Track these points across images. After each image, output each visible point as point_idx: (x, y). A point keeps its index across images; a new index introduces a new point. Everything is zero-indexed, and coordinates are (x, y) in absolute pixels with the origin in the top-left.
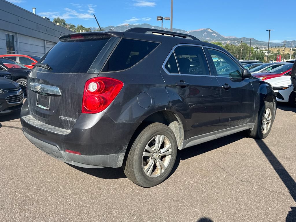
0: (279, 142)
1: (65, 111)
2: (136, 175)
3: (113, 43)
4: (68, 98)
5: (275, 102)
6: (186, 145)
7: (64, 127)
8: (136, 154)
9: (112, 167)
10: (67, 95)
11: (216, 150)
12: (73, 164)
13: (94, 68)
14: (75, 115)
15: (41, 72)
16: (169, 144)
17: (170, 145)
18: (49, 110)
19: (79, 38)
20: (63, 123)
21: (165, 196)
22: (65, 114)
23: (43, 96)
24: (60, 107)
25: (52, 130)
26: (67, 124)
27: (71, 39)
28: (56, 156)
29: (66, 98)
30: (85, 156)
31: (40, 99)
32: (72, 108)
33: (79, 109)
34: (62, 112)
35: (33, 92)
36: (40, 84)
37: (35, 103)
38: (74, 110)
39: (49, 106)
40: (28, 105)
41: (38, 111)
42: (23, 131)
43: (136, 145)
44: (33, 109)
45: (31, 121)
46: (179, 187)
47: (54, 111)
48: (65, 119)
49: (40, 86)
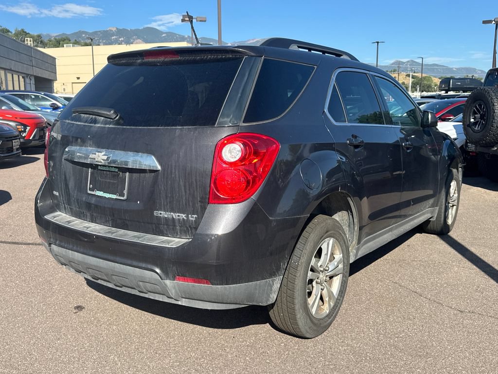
0: (475, 239)
1: (170, 202)
2: (298, 316)
3: (252, 66)
4: (177, 176)
5: (461, 169)
6: (359, 254)
7: (163, 232)
8: (300, 276)
9: (260, 304)
10: (174, 170)
11: (382, 259)
12: (184, 305)
13: (228, 116)
14: (193, 207)
15: (99, 125)
16: (338, 253)
17: (341, 255)
18: (126, 200)
19: (168, 59)
20: (161, 224)
21: (351, 352)
22: (168, 207)
23: (105, 172)
24: (158, 194)
25: (140, 240)
26: (171, 227)
27: (146, 60)
28: (145, 291)
29: (173, 176)
30: (219, 286)
31: (97, 179)
32: (186, 195)
33: (202, 196)
34: (162, 203)
35: (73, 165)
36: (105, 150)
37: (81, 188)
38: (191, 199)
39: (125, 192)
40: (55, 193)
41: (93, 202)
42: (50, 244)
43: (298, 259)
44: (78, 200)
45: (76, 224)
46: (364, 333)
47: (139, 202)
48: (169, 216)
49: (103, 153)
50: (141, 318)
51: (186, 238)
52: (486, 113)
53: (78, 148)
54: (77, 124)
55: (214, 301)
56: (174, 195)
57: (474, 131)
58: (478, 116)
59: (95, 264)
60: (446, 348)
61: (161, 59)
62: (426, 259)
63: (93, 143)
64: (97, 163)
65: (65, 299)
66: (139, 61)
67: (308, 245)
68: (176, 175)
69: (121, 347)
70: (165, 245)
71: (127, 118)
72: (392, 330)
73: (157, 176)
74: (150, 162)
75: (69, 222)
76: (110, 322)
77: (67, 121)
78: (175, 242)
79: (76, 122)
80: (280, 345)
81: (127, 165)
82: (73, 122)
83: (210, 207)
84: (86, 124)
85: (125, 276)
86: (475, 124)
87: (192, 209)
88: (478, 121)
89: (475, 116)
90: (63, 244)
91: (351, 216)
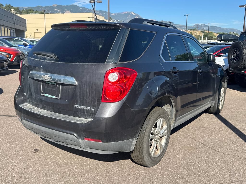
0: (233, 117)
1: (82, 101)
2: (145, 157)
3: (124, 34)
5: (226, 82)
6: (175, 125)
7: (78, 115)
8: (146, 137)
9: (126, 151)
10: (84, 85)
11: (186, 126)
12: (88, 151)
13: (112, 59)
14: (93, 104)
15: (47, 61)
16: (165, 125)
17: (167, 126)
18: (60, 99)
19: (82, 28)
20: (77, 112)
21: (170, 174)
22: (81, 103)
23: (49, 85)
24: (76, 97)
25: (67, 119)
26: (82, 113)
27: (71, 28)
28: (69, 144)
29: (84, 88)
30: (106, 143)
31: (46, 88)
32: (90, 97)
33: (98, 98)
34: (78, 101)
35: (33, 80)
36: (49, 74)
37: (38, 92)
38: (92, 100)
39: (60, 95)
40: (24, 93)
41: (43, 99)
42: (22, 119)
43: (145, 129)
44: (36, 98)
45: (35, 110)
46: (177, 165)
47: (66, 100)
48: (82, 108)
49: (49, 76)
50: (67, 155)
51: (90, 119)
52: (240, 54)
53: (36, 72)
54: (35, 60)
55: (103, 150)
56: (84, 98)
57: (233, 62)
58: (235, 55)
59: (44, 130)
60: (217, 173)
61: (79, 28)
62: (208, 127)
63: (43, 70)
64: (45, 80)
65: (30, 145)
66: (67, 28)
67: (150, 122)
68: (85, 88)
69: (57, 170)
70: (79, 122)
71: (61, 58)
72: (190, 163)
73: (75, 88)
74: (72, 81)
75: (31, 109)
76: (51, 158)
77: (31, 58)
78: (84, 121)
79: (35, 58)
80: (135, 170)
81: (60, 82)
82: (33, 59)
83: (102, 104)
84: (40, 60)
85: (59, 137)
86: (234, 59)
87: (93, 105)
88: (235, 58)
89: (234, 55)
90: (28, 120)
91: (172, 107)
